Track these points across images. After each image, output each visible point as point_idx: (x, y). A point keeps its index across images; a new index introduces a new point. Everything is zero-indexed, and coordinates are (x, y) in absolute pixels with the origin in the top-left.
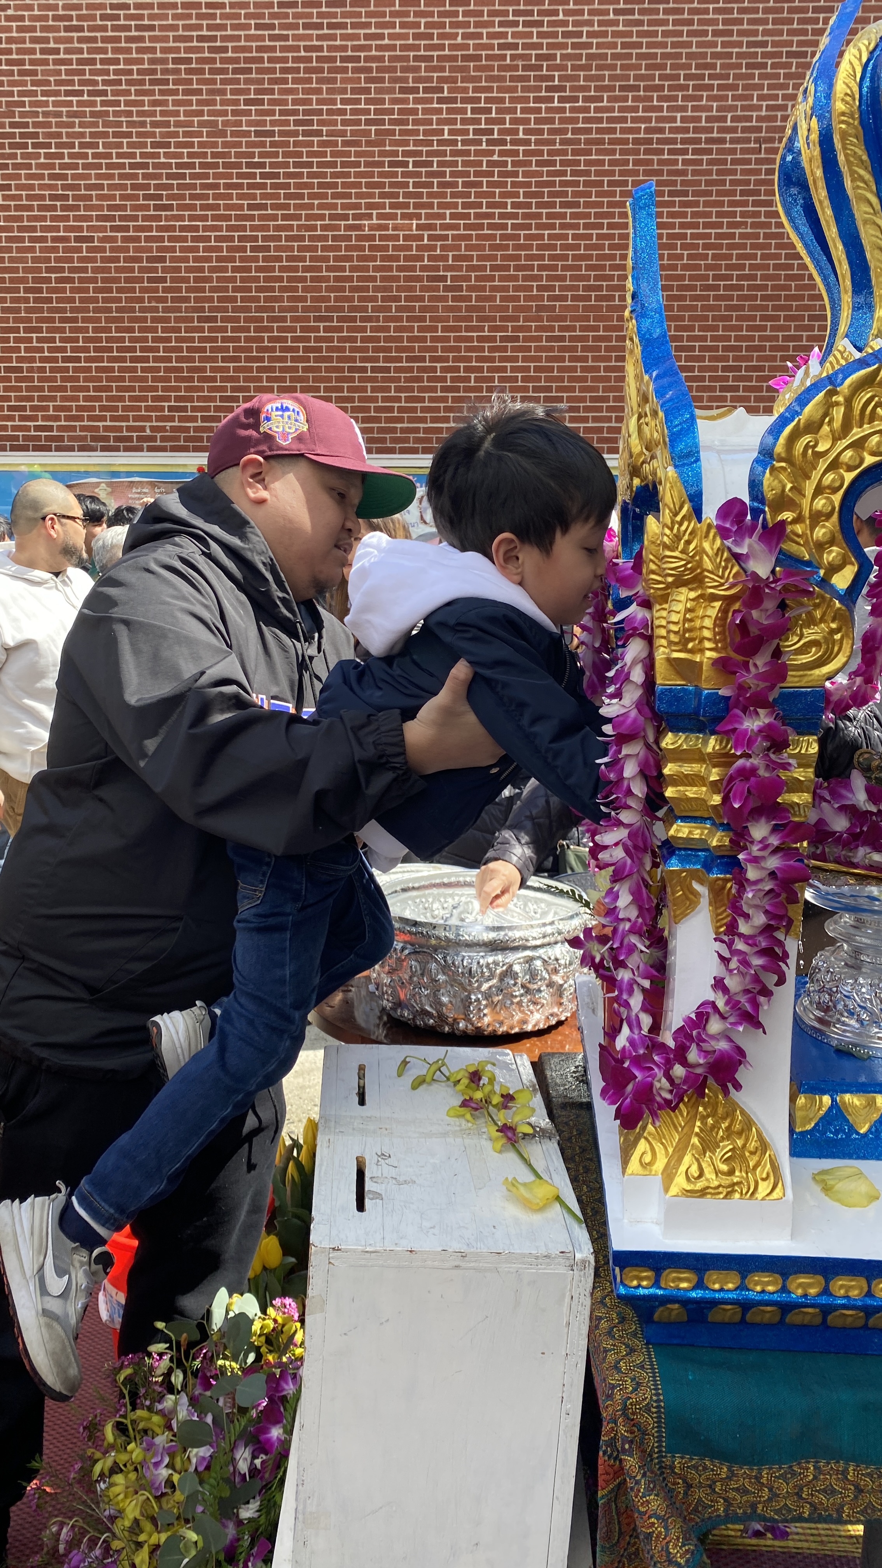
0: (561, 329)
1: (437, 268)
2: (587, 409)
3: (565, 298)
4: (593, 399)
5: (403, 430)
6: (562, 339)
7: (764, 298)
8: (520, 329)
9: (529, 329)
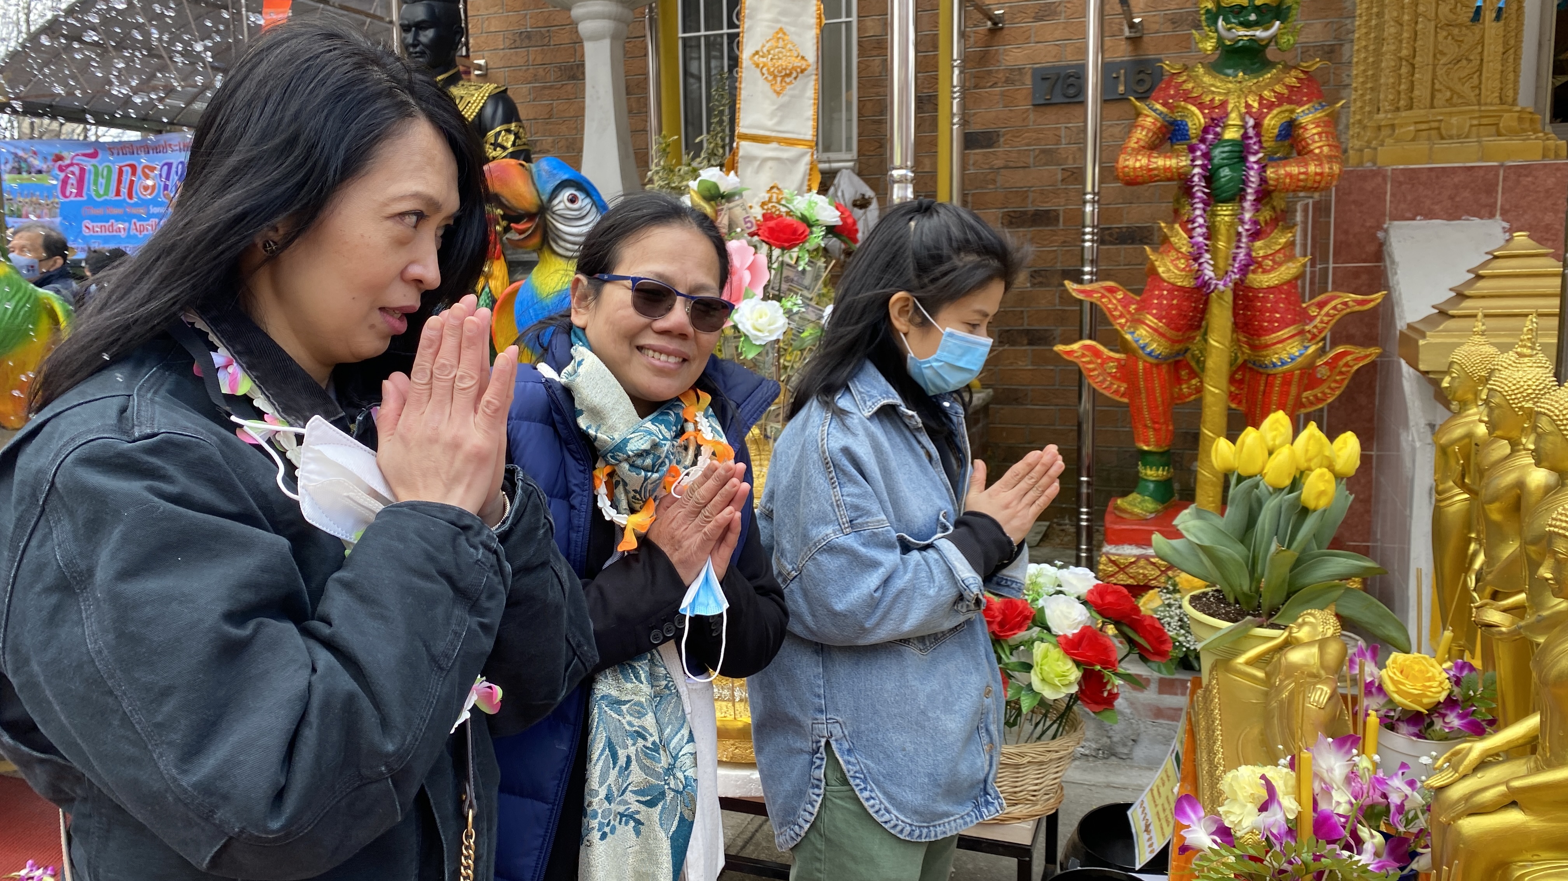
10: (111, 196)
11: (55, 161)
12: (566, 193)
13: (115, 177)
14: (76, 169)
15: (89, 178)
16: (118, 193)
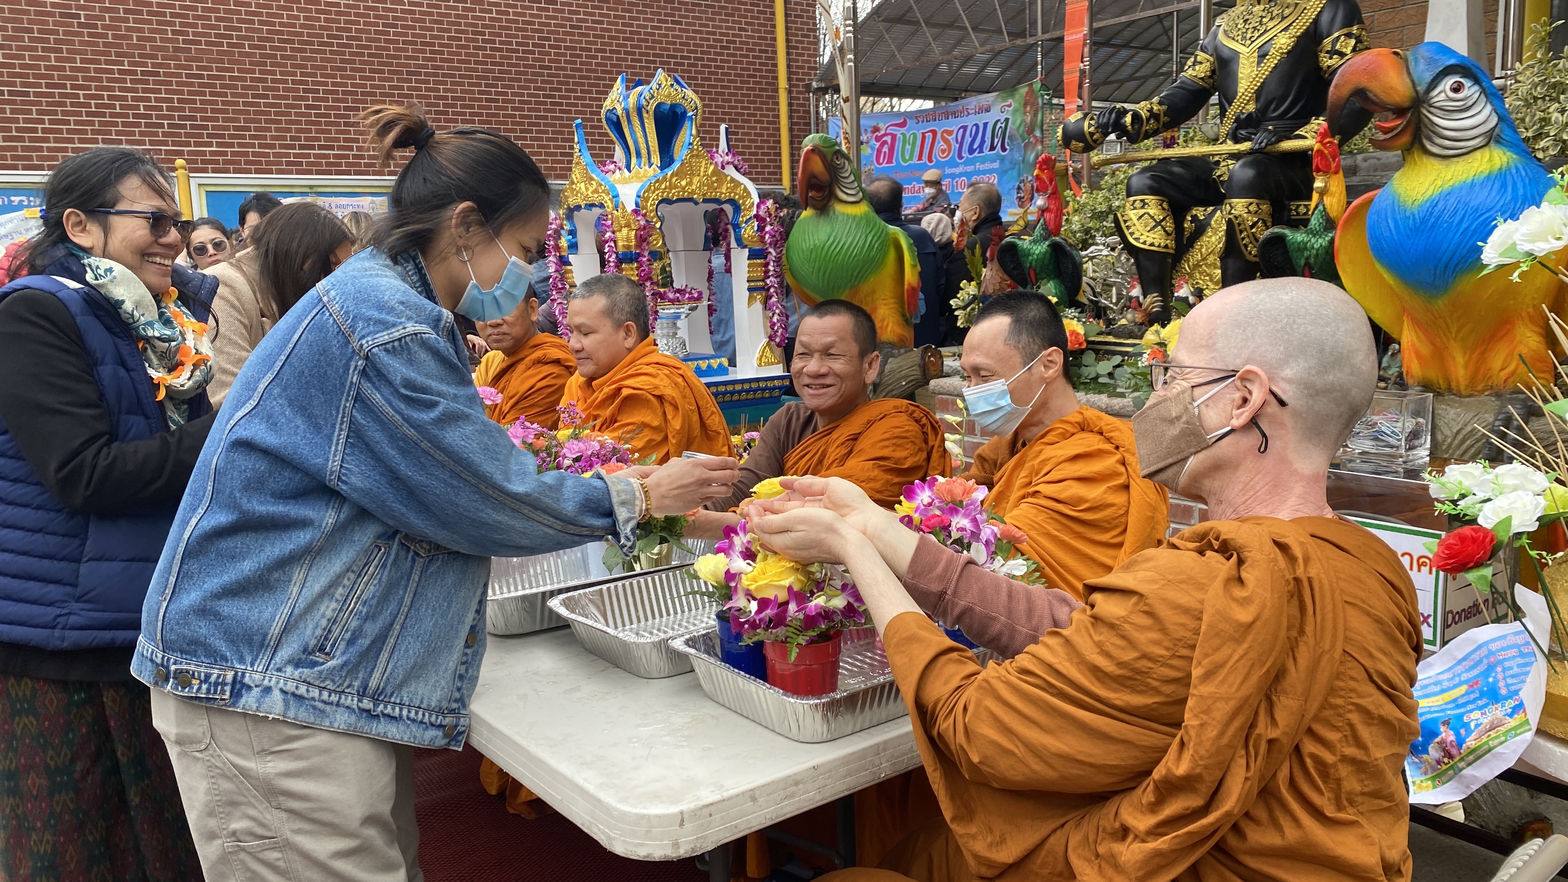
0: (199, 68)
2: (231, 136)
4: (236, 128)
5: (49, 149)
6: (201, 77)
7: (369, 55)
8: (160, 65)
9: (168, 66)
10: (915, 161)
11: (873, 132)
12: (1449, 82)
13: (919, 142)
14: (888, 139)
15: (898, 145)
16: (920, 159)
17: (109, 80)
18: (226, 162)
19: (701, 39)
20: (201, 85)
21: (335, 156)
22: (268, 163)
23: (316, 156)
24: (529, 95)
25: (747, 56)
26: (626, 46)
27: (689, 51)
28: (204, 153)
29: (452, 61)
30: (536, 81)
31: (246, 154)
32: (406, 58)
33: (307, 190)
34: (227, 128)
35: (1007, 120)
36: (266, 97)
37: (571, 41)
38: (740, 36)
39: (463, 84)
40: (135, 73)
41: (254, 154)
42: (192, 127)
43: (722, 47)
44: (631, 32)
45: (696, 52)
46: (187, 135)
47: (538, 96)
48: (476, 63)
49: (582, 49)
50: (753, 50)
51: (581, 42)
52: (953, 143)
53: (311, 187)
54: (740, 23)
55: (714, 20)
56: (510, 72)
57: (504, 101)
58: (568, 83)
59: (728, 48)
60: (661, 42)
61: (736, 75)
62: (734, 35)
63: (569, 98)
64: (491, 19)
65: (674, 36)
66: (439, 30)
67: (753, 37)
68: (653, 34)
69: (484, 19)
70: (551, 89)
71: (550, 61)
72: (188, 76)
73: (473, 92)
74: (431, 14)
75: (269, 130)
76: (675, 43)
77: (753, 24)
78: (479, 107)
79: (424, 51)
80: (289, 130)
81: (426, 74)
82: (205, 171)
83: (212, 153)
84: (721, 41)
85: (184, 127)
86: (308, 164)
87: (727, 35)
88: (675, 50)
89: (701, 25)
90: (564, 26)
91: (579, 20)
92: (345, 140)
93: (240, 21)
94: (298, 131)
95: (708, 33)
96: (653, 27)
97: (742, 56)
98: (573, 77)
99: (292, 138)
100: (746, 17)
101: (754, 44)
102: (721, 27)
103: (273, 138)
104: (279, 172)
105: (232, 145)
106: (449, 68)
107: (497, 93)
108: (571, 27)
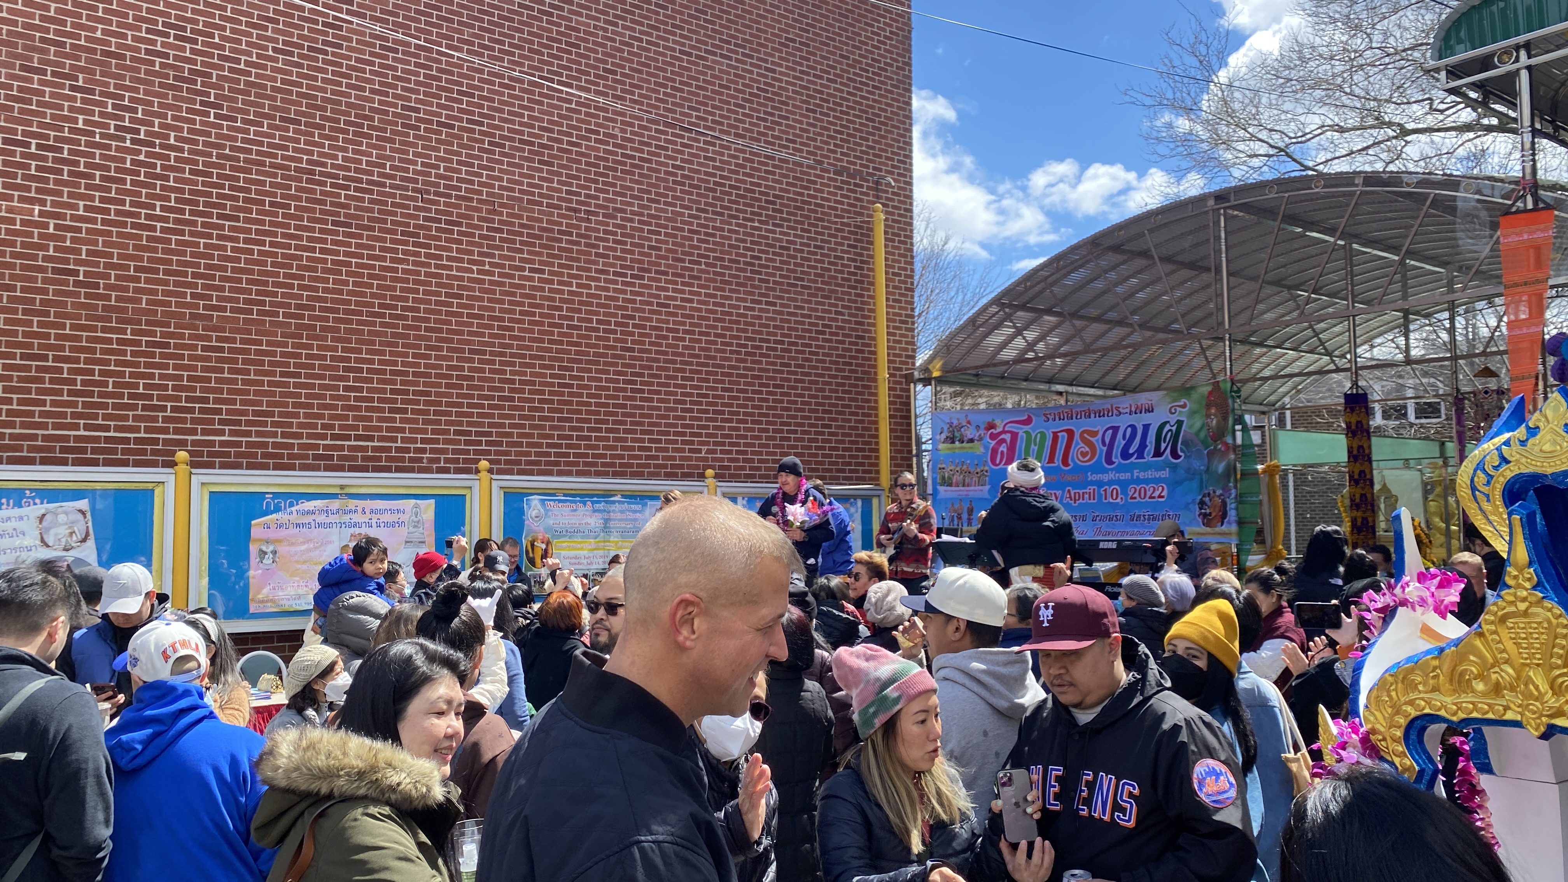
0: (219, 339)
1: (67, 261)
2: (249, 423)
3: (224, 309)
4: (256, 413)
6: (220, 349)
7: (427, 329)
8: (171, 335)
9: (182, 336)
11: (987, 429)
14: (1007, 437)
16: (1051, 460)
17: (104, 351)
18: (238, 455)
19: (796, 322)
20: (220, 360)
21: (375, 449)
22: (291, 456)
23: (351, 448)
24: (608, 380)
25: (843, 342)
26: (716, 327)
27: (783, 335)
28: (212, 443)
29: (523, 339)
30: (616, 365)
31: (265, 445)
32: (470, 333)
33: (337, 491)
34: (244, 413)
35: (1180, 423)
36: (298, 375)
37: (658, 320)
38: (836, 320)
39: (533, 366)
40: (138, 343)
41: (276, 445)
42: (202, 411)
43: (817, 332)
44: (723, 313)
45: (790, 336)
46: (194, 421)
47: (617, 381)
48: (550, 342)
49: (669, 330)
50: (850, 336)
51: (668, 322)
52: (1099, 446)
53: (342, 487)
54: (836, 306)
55: (810, 302)
56: (587, 354)
57: (579, 387)
58: (651, 368)
59: (824, 333)
60: (753, 324)
61: (831, 362)
62: (830, 319)
63: (652, 384)
64: (571, 293)
65: (767, 318)
66: (511, 303)
67: (849, 322)
68: (746, 316)
69: (562, 292)
70: (633, 374)
71: (634, 342)
72: (205, 348)
73: (544, 375)
74: (502, 284)
75: (296, 415)
76: (768, 326)
77: (849, 308)
78: (551, 393)
79: (491, 327)
80: (321, 416)
81: (492, 353)
82: (211, 465)
83: (223, 444)
84: (817, 325)
85: (191, 410)
86: (340, 458)
87: (823, 318)
88: (768, 334)
89: (796, 307)
90: (651, 304)
91: (667, 298)
92: (389, 429)
93: (276, 284)
94: (333, 417)
95: (803, 316)
96: (745, 308)
97: (837, 341)
98: (657, 360)
99: (324, 426)
100: (843, 300)
101: (851, 329)
102: (816, 310)
103: (301, 425)
104: (304, 468)
105: (248, 434)
106: (519, 347)
107: (572, 377)
108: (658, 304)
